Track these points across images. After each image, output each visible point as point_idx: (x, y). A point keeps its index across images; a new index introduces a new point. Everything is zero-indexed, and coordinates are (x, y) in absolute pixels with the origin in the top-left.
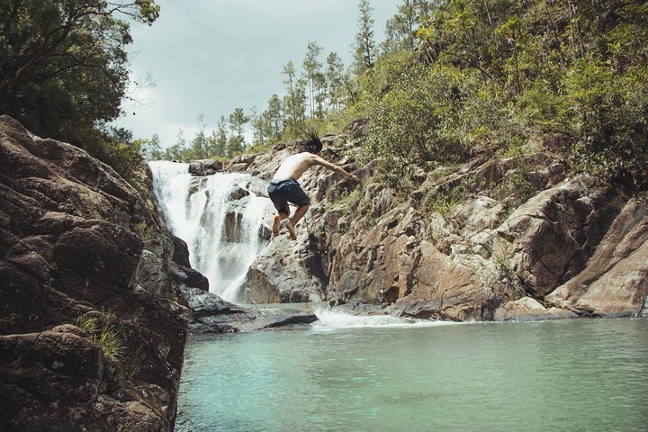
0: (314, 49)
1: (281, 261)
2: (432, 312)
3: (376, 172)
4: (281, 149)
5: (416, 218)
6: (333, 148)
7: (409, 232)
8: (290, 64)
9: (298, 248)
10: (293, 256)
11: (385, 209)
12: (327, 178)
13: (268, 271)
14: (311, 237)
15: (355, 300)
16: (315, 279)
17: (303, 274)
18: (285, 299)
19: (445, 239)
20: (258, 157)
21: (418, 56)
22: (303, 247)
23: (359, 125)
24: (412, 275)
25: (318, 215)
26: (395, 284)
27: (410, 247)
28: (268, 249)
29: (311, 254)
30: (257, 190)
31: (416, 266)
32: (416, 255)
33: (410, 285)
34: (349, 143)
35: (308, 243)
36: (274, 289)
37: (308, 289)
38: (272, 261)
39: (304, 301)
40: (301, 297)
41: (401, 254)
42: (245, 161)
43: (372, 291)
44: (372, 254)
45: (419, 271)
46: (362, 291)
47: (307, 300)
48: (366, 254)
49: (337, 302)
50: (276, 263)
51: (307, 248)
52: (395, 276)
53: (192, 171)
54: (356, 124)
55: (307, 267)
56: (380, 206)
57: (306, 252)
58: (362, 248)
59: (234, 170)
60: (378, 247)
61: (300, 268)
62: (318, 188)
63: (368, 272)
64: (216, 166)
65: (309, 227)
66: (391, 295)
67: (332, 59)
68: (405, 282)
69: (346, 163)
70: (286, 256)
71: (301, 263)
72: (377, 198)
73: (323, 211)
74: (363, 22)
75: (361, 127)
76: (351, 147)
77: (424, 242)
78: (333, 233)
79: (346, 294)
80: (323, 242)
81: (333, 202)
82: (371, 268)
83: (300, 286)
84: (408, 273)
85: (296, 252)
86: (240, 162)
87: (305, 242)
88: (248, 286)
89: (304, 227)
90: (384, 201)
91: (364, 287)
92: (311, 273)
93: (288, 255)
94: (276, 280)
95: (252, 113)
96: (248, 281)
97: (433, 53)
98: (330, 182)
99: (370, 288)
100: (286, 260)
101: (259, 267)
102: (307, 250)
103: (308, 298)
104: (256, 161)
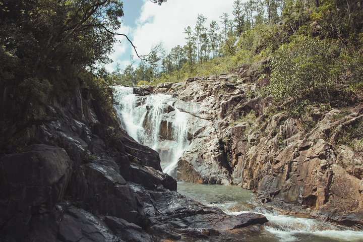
0: (201, 19)
1: (202, 156)
2: (356, 222)
3: (270, 104)
4: (191, 81)
5: (327, 148)
6: (229, 83)
7: (322, 157)
8: (189, 28)
9: (212, 148)
10: (209, 153)
11: (289, 134)
12: (227, 103)
13: (193, 162)
14: (221, 141)
15: (279, 199)
16: (224, 169)
17: (217, 166)
18: (206, 182)
19: (356, 167)
20: (174, 84)
21: (283, 28)
22: (216, 148)
23: (244, 69)
24: (328, 188)
25: (223, 127)
26: (314, 194)
27: (324, 168)
28: (190, 147)
29: (221, 153)
30: (180, 107)
31: (330, 182)
32: (329, 175)
33: (327, 197)
34: (238, 81)
35: (218, 146)
36: (198, 174)
37: (221, 175)
38: (196, 156)
39: (218, 184)
40: (216, 181)
41: (316, 172)
42: (166, 87)
43: (293, 195)
44: (289, 167)
45: (332, 186)
46: (283, 193)
47: (220, 183)
48: (283, 167)
49: (266, 200)
50: (198, 157)
51: (219, 149)
52: (314, 188)
53: (135, 92)
54: (242, 69)
55: (219, 161)
56: (286, 131)
57: (218, 151)
58: (278, 162)
59: (159, 91)
60: (292, 162)
61: (215, 161)
62: (221, 109)
63: (286, 180)
64: (150, 89)
65: (219, 134)
66: (310, 201)
67: (213, 24)
68: (324, 194)
69: (238, 94)
70: (205, 153)
71: (215, 159)
72: (283, 126)
73: (227, 125)
74: (236, 5)
75: (245, 71)
76: (241, 84)
77: (335, 165)
78: (238, 141)
79: (271, 194)
80: (230, 146)
81: (235, 120)
82: (288, 177)
83: (215, 173)
84: (325, 187)
85: (212, 151)
86: (163, 87)
87: (217, 144)
88: (178, 170)
89: (214, 134)
90: (288, 128)
91: (285, 191)
92: (221, 165)
93: (206, 153)
94: (199, 168)
95: (162, 55)
96: (178, 167)
97: (295, 26)
98: (229, 105)
99: (290, 192)
100: (205, 156)
101: (187, 159)
102: (218, 149)
103: (221, 181)
104: (172, 87)
